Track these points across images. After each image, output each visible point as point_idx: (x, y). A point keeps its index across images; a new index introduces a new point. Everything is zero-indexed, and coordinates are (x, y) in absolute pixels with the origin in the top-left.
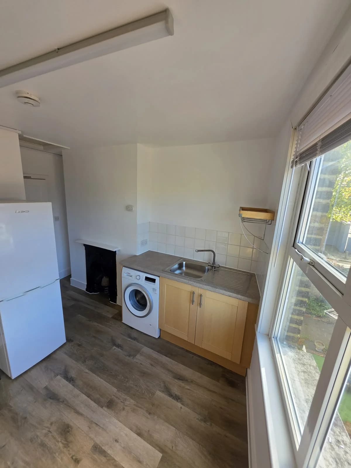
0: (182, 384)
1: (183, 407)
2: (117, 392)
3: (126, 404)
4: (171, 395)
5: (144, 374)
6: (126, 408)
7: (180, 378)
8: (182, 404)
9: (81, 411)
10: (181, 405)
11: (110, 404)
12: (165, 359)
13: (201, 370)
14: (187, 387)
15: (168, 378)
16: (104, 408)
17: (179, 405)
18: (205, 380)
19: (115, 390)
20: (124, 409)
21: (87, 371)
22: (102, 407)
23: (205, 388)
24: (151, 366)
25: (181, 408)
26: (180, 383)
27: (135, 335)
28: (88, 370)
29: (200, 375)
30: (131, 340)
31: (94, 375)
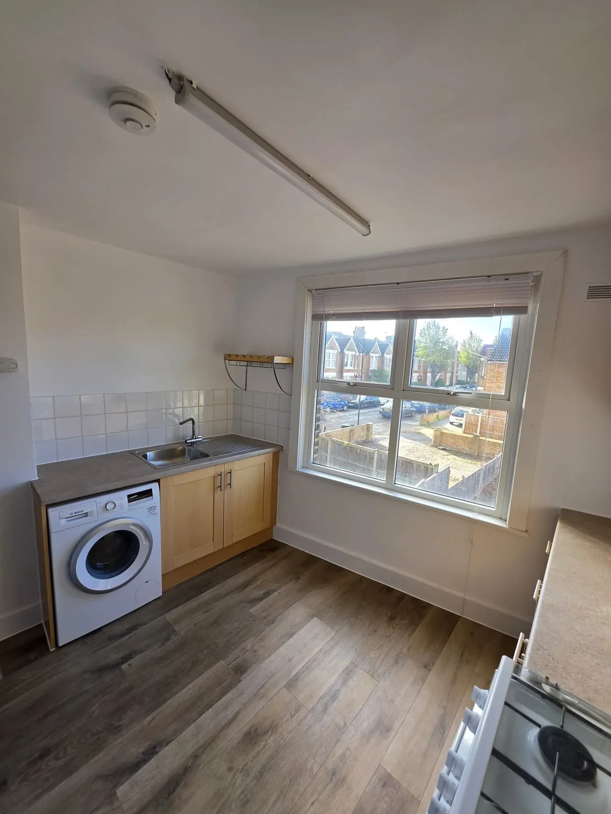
0: (253, 586)
1: (279, 591)
2: (226, 660)
3: (250, 649)
4: (261, 599)
5: (216, 623)
6: (255, 648)
7: (245, 586)
8: (276, 591)
9: (230, 717)
10: (277, 593)
11: (240, 670)
12: (207, 595)
13: (245, 565)
14: (259, 582)
15: (236, 598)
16: (242, 679)
17: (276, 594)
18: (258, 567)
19: (222, 662)
20: (255, 651)
21: (149, 718)
22: (240, 681)
23: (268, 568)
24: (207, 613)
25: (279, 593)
26: (251, 587)
27: (119, 629)
28: (148, 716)
29: (251, 568)
30: (130, 635)
31: (169, 702)
